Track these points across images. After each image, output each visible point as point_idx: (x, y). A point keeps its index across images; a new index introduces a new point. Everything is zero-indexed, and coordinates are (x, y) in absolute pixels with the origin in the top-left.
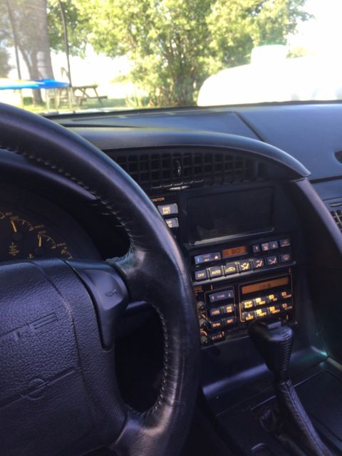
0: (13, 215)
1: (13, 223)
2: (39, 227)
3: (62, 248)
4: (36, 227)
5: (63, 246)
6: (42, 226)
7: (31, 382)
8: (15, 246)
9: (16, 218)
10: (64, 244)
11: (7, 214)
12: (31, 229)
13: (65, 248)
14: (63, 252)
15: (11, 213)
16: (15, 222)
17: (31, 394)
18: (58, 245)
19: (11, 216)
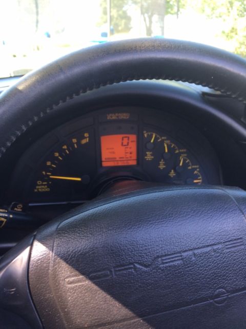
0: (167, 139)
1: (166, 145)
2: (183, 151)
3: (195, 169)
4: (181, 151)
5: (197, 168)
6: (185, 150)
7: (218, 291)
8: (164, 162)
9: (168, 142)
10: (198, 166)
11: (163, 138)
12: (177, 152)
13: (198, 170)
14: (196, 172)
15: (165, 138)
16: (167, 145)
17: (216, 300)
18: (193, 167)
19: (166, 140)
